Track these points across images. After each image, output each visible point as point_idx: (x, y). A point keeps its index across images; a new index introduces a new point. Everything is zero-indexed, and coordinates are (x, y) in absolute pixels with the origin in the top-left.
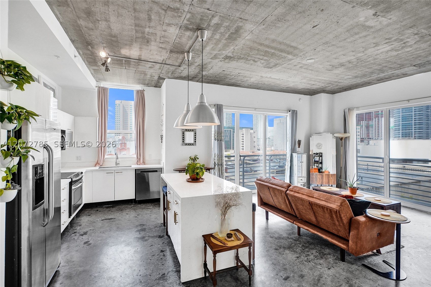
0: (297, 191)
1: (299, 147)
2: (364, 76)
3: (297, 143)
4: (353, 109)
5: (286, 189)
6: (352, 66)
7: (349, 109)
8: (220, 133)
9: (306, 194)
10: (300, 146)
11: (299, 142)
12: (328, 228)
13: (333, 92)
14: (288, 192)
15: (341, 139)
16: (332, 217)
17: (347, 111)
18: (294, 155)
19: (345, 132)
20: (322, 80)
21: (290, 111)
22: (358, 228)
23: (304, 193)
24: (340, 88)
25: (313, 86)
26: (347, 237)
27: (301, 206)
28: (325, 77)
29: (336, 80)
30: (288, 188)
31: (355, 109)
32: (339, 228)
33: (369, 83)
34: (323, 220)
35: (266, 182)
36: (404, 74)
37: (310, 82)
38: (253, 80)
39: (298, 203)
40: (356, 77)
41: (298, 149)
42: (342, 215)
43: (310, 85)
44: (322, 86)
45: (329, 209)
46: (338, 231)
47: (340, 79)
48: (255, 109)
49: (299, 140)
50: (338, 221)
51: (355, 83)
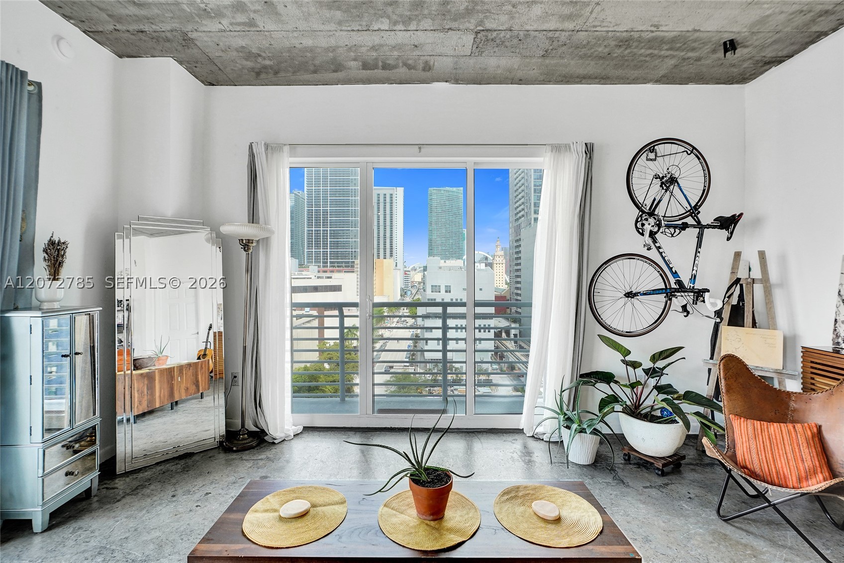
1: (54, 278)
4: (281, 150)
7: (267, 146)
11: (56, 249)
13: (210, 74)
15: (246, 244)
17: (260, 151)
18: (21, 319)
31: (286, 148)
36: (426, 67)
51: (308, 42)
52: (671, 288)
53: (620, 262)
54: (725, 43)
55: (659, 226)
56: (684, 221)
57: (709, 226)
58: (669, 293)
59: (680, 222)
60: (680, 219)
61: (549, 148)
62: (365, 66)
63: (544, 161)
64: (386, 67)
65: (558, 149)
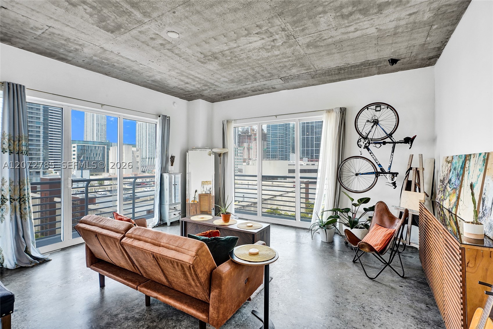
0: (138, 237)
1: (172, 165)
2: (240, 81)
3: (170, 160)
4: (231, 122)
5: (123, 234)
6: (226, 61)
7: (227, 121)
8: (16, 140)
9: (149, 240)
10: (174, 163)
11: (173, 158)
12: (183, 289)
13: (212, 100)
14: (124, 240)
15: (220, 155)
16: (185, 274)
17: (225, 123)
18: (166, 175)
19: (224, 147)
20: (196, 77)
21: (159, 116)
22: (220, 286)
23: (147, 239)
24: (219, 95)
25: (187, 85)
26: (207, 300)
27: (145, 262)
28: (199, 73)
29: (212, 81)
30: (125, 233)
31: (233, 121)
32: (196, 290)
33: (245, 93)
34: (175, 280)
35: (93, 224)
36: (273, 88)
37: (182, 78)
38: (88, 52)
39: (139, 257)
40: (232, 81)
41: (170, 168)
42: (199, 271)
43: (182, 83)
44: (199, 88)
45: (179, 264)
46: (196, 293)
47: (216, 81)
48: (102, 105)
49: (173, 155)
50: (193, 280)
51: (232, 90)
52: (377, 172)
53: (352, 160)
54: (389, 60)
55: (369, 143)
56: (384, 140)
57: (398, 143)
58: (377, 174)
59: (382, 141)
60: (382, 140)
61: (325, 111)
62: (253, 91)
63: (323, 117)
64: (260, 90)
65: (329, 111)
